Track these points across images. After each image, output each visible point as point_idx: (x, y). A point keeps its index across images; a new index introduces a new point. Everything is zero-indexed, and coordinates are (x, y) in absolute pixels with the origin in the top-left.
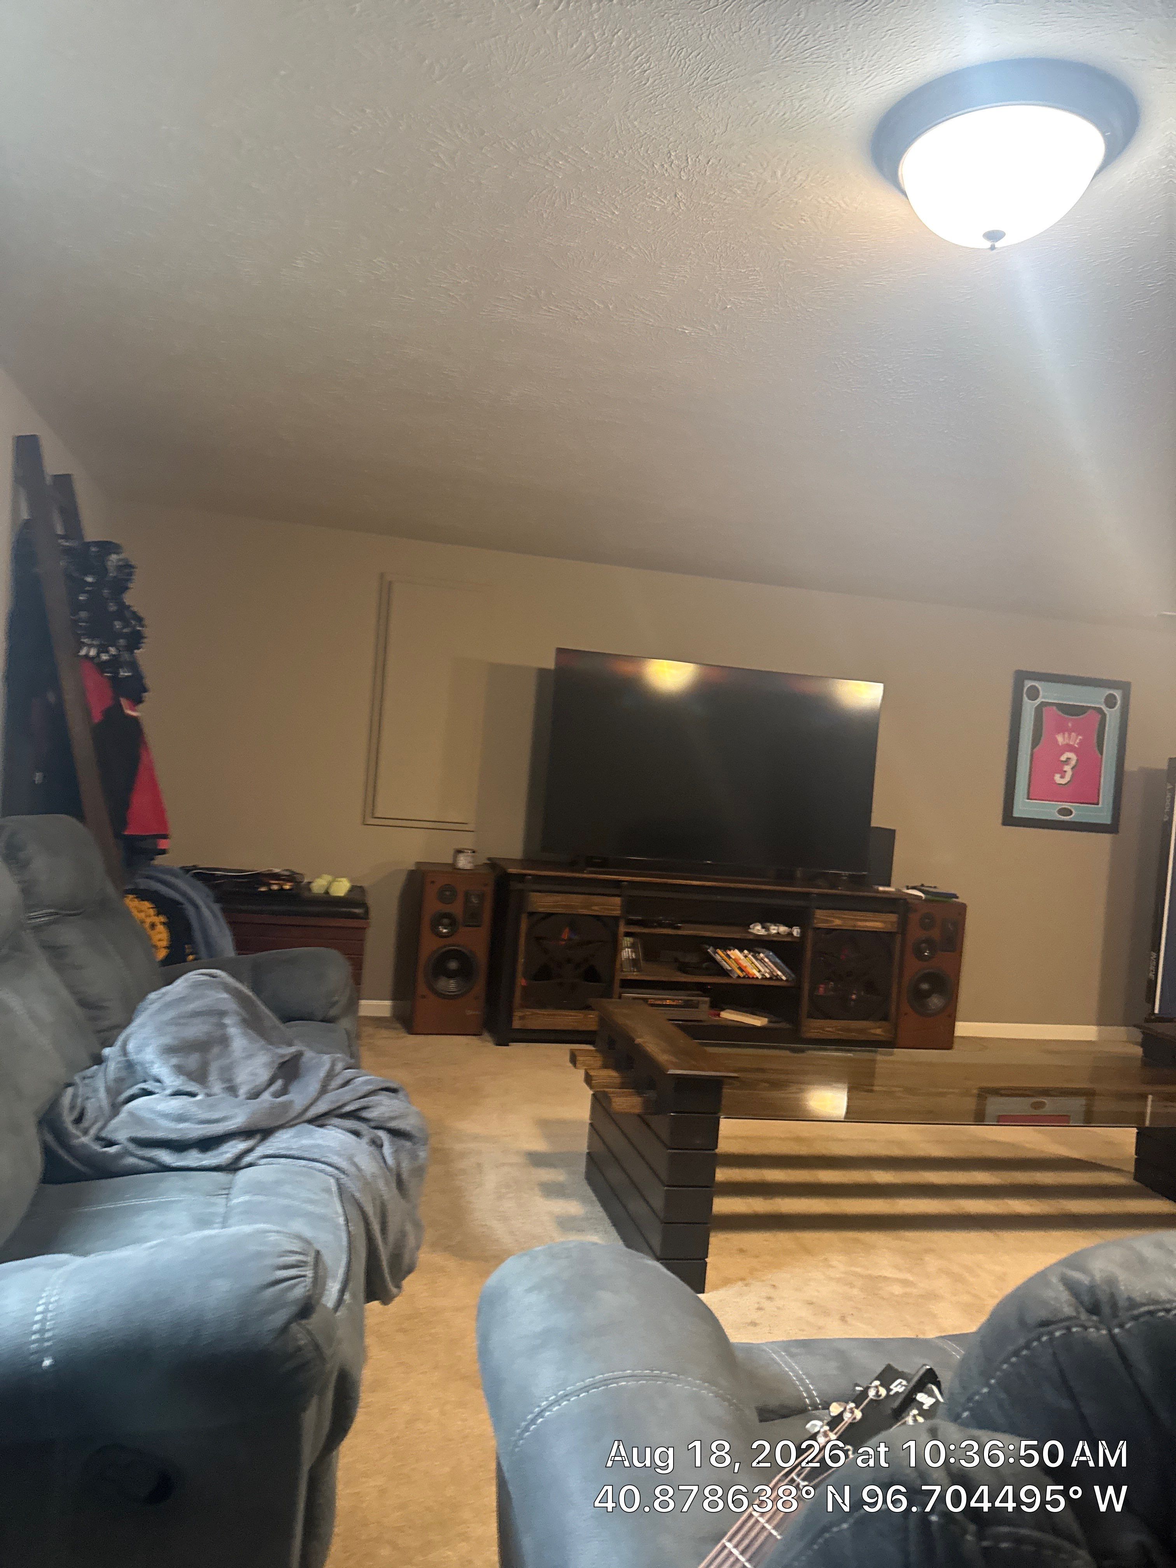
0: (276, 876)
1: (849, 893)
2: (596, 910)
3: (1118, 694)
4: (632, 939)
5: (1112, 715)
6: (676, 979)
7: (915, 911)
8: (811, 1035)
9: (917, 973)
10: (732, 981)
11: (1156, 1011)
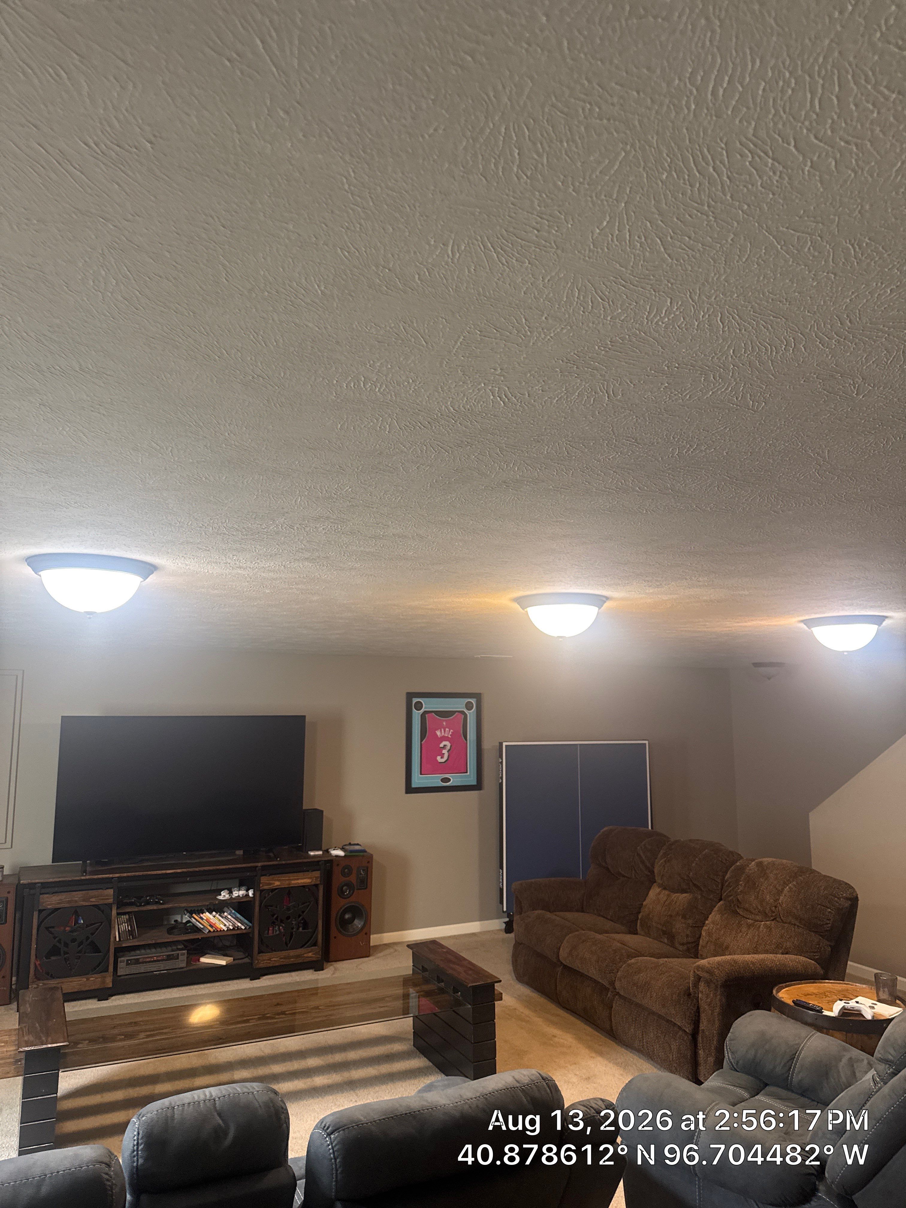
1: (284, 862)
2: (94, 901)
3: (473, 701)
4: (127, 917)
5: (471, 715)
6: (159, 941)
7: (338, 865)
8: (261, 965)
9: (341, 908)
10: (202, 936)
11: (505, 909)
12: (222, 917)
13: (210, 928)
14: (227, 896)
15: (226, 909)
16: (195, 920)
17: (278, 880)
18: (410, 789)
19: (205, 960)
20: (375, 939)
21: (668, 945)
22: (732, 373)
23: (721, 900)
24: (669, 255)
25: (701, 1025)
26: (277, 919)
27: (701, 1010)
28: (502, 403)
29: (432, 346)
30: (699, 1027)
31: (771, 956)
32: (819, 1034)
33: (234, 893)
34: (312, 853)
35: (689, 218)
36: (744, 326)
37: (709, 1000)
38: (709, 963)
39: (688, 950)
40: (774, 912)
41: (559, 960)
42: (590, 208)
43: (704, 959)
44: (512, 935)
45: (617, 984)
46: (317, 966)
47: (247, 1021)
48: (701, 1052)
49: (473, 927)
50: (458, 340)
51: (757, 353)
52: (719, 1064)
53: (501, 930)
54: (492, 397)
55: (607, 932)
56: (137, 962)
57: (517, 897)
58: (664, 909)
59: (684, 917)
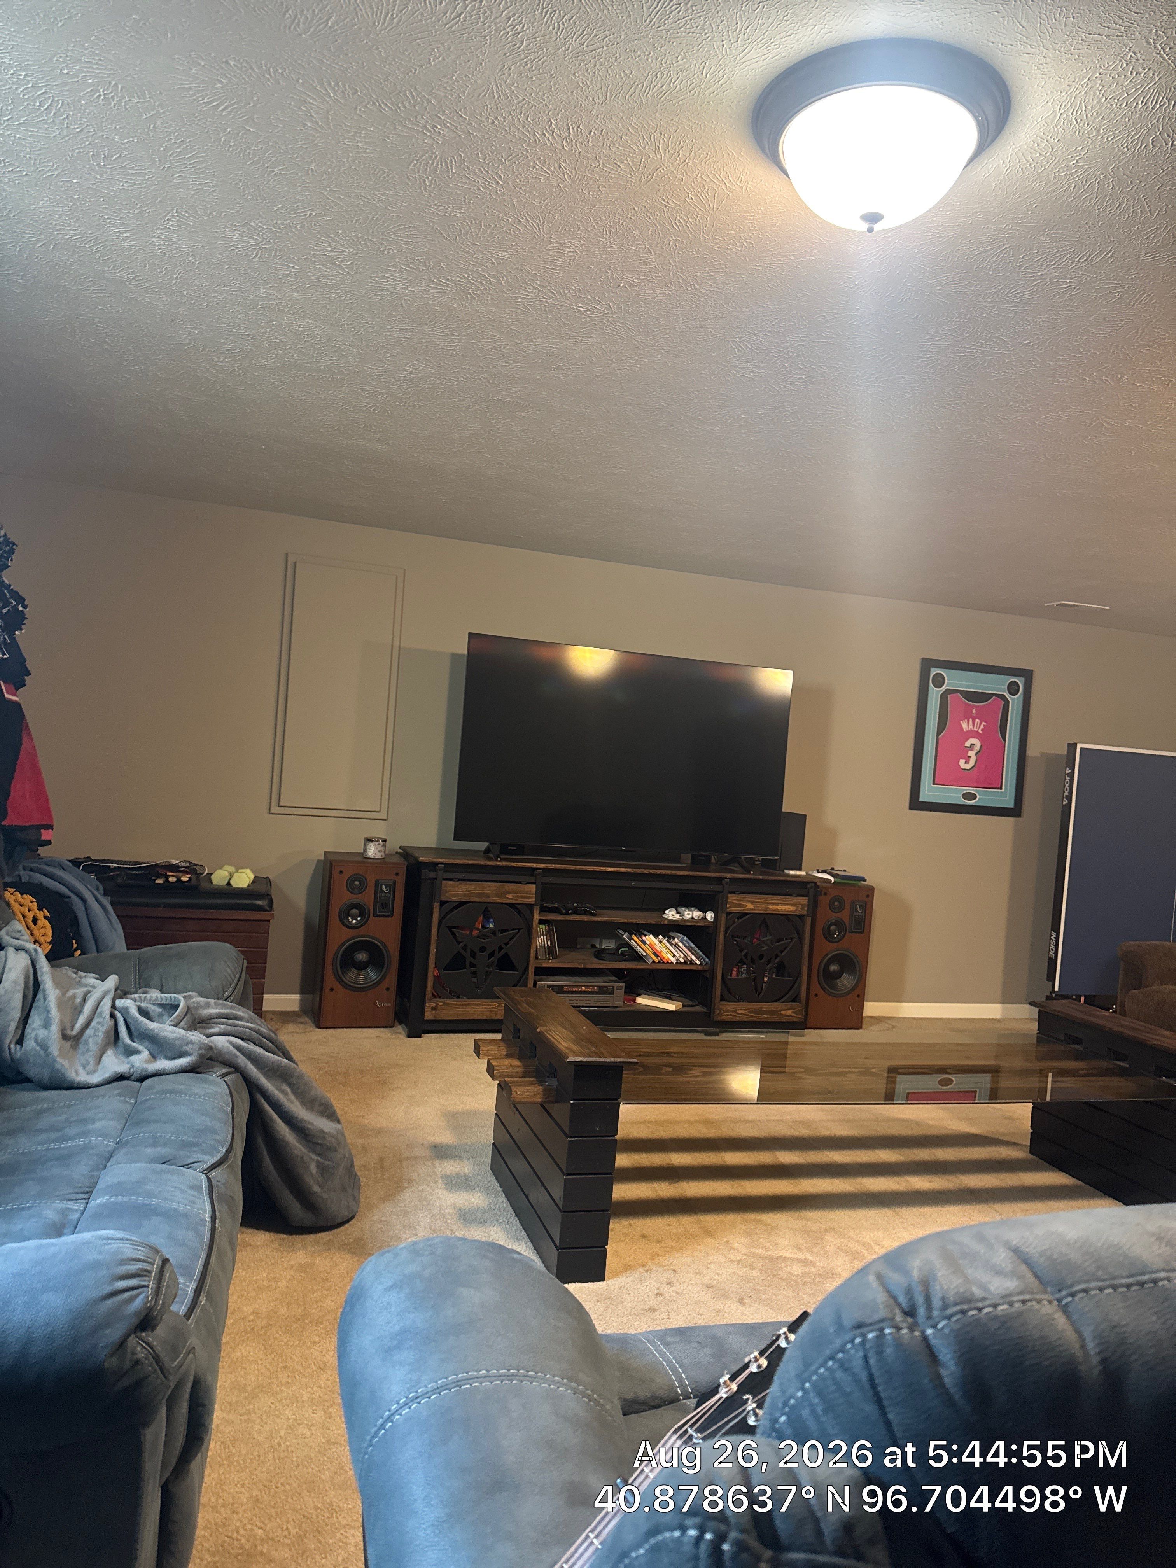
0: (175, 868)
1: (761, 877)
2: (510, 898)
3: (1020, 681)
4: (549, 927)
5: (1015, 702)
6: (588, 966)
7: (825, 894)
8: (724, 1018)
9: (827, 955)
10: (648, 967)
11: (1056, 989)
13: (654, 958)
14: (676, 917)
16: (635, 942)
17: (752, 902)
18: (916, 804)
19: (644, 1001)
33: (684, 913)
34: (792, 872)
49: (992, 1011)
56: (560, 990)
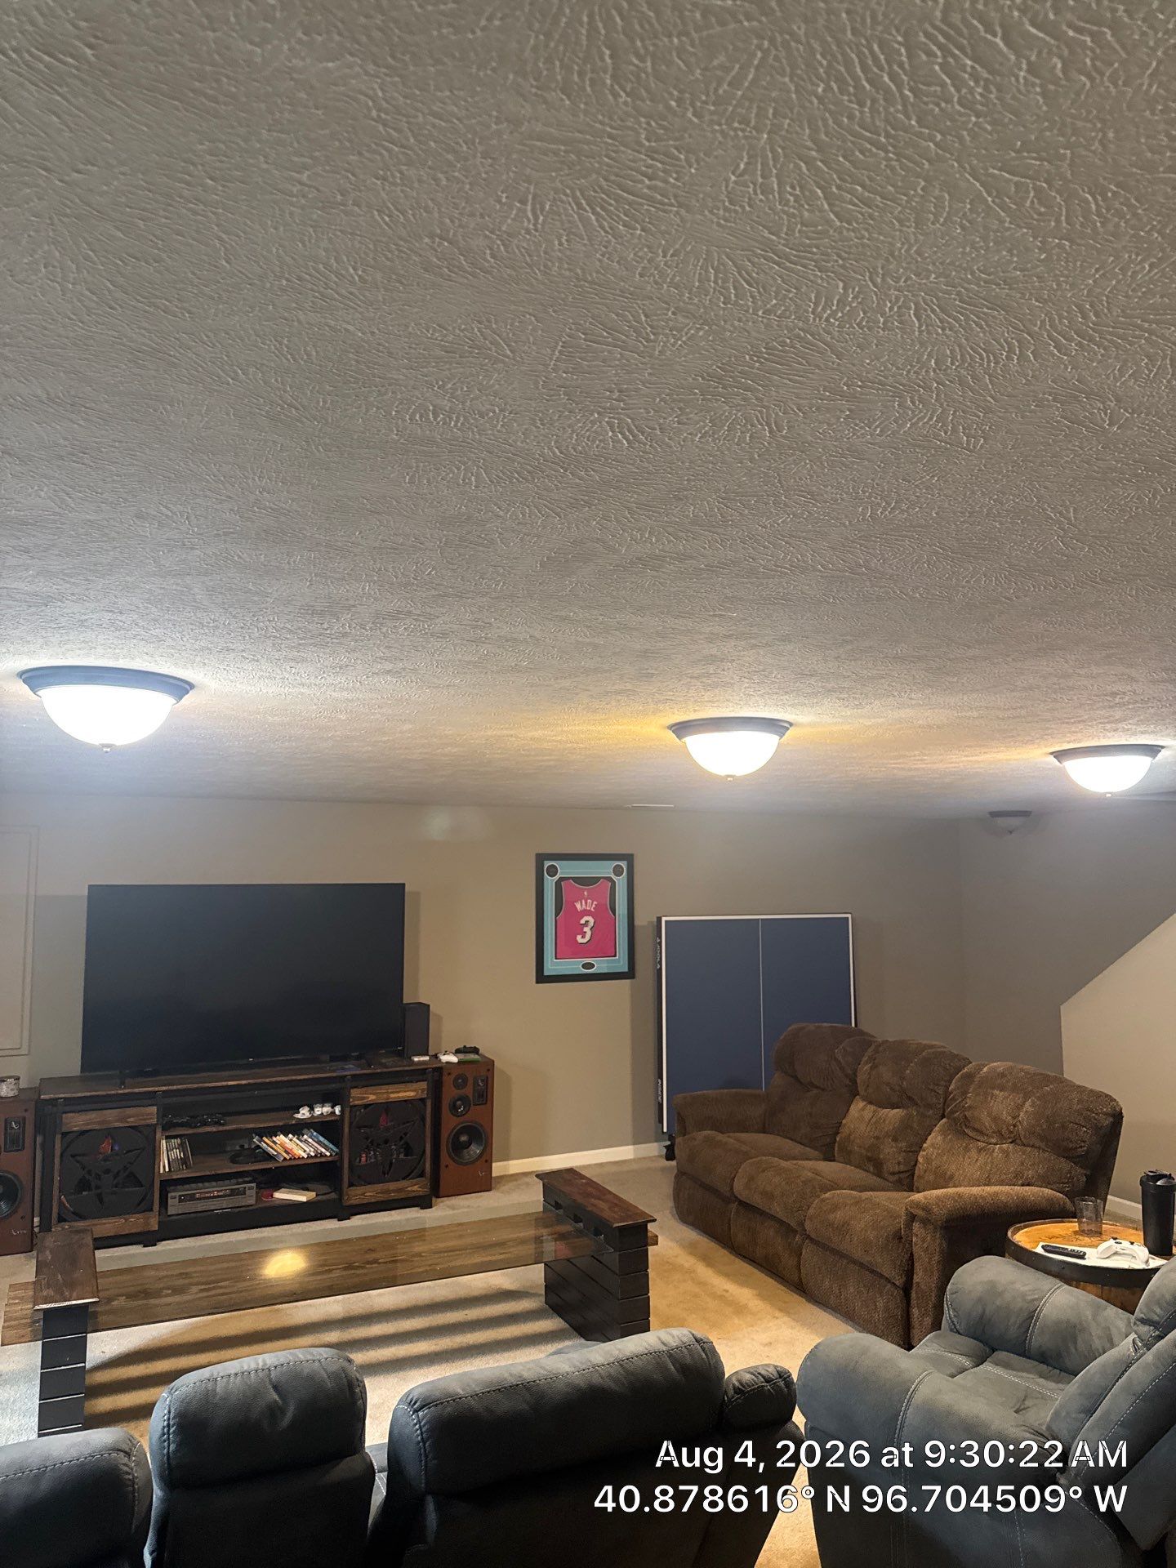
1: (379, 1071)
2: (132, 1121)
3: (624, 864)
4: (179, 1141)
5: (621, 882)
6: (219, 1172)
7: (449, 1074)
8: (353, 1202)
9: (454, 1128)
10: (278, 1165)
11: (665, 1130)
12: (301, 1141)
13: (285, 1155)
14: (307, 1115)
15: (305, 1131)
16: (266, 1144)
17: (374, 1094)
18: (541, 978)
19: (281, 1195)
20: (498, 1168)
21: (874, 1174)
22: (937, 395)
23: (943, 1117)
24: (836, 215)
25: (915, 1276)
26: (372, 1142)
27: (916, 1256)
28: (625, 442)
29: (521, 358)
30: (912, 1278)
31: (1007, 1188)
32: (1066, 1286)
33: (316, 1110)
34: (416, 1059)
35: (861, 157)
36: (948, 323)
37: (925, 1245)
38: (926, 1198)
39: (900, 1181)
40: (1011, 1132)
41: (733, 1192)
42: (720, 142)
43: (919, 1192)
44: (674, 1163)
45: (808, 1225)
46: (424, 1203)
47: (330, 1271)
48: (915, 1312)
49: (625, 1152)
50: (556, 347)
51: (969, 364)
52: (936, 1326)
53: (661, 1156)
54: (610, 434)
55: (794, 1158)
56: (192, 1198)
57: (679, 1114)
58: (869, 1129)
59: (895, 1140)
